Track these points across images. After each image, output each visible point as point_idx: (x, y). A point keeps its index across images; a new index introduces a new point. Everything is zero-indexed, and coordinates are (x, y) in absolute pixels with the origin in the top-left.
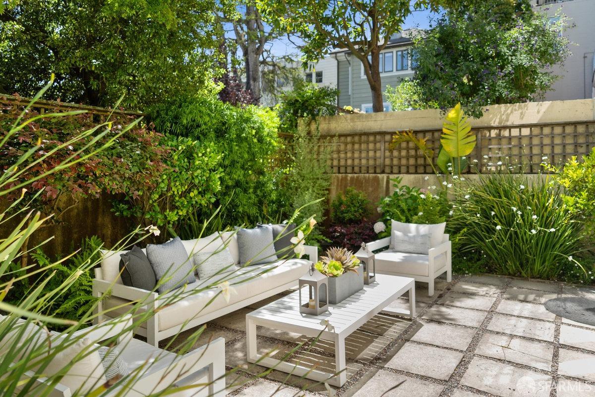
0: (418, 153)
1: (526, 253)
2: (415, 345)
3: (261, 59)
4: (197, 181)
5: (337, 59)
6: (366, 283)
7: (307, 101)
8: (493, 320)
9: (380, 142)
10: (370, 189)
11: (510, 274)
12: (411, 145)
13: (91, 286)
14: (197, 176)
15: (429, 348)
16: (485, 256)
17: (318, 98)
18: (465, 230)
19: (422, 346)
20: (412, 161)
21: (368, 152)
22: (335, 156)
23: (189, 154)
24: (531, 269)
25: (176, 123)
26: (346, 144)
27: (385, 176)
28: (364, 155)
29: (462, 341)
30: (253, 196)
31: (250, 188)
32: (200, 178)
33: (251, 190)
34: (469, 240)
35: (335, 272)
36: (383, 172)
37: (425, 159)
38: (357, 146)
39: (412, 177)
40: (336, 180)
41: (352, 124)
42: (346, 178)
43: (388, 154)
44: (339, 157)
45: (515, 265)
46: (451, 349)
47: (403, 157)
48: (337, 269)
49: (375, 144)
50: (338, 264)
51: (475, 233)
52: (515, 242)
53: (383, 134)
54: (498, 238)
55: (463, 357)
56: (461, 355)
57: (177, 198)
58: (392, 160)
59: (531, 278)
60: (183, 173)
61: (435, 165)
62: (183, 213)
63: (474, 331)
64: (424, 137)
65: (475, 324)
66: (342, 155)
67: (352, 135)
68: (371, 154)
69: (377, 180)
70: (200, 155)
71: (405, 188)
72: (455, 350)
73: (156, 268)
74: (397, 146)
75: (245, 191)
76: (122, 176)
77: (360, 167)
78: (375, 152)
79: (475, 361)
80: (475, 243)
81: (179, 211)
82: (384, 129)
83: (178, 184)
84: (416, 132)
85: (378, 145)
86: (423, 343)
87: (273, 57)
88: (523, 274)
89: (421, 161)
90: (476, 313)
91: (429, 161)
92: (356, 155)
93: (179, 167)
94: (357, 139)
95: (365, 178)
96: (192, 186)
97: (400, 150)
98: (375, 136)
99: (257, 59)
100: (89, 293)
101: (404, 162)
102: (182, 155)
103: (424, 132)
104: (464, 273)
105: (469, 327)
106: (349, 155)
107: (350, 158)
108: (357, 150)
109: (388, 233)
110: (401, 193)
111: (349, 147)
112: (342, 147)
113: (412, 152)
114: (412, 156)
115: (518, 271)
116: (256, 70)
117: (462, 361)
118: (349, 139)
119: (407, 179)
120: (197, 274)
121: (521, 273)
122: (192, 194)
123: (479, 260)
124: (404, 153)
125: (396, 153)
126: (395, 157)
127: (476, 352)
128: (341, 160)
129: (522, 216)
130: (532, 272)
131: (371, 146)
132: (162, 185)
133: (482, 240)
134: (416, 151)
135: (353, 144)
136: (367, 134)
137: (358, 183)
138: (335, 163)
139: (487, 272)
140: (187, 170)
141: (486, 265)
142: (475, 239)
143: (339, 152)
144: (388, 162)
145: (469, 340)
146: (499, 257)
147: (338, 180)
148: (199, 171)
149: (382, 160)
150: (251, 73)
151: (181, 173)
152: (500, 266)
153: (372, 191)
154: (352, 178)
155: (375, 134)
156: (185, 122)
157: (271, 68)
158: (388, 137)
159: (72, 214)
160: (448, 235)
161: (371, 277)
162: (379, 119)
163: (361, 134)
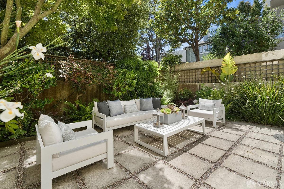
0: (213, 76)
1: (263, 113)
2: (203, 145)
3: (161, 52)
4: (127, 83)
5: (186, 50)
6: (183, 118)
7: (171, 60)
8: (244, 139)
9: (197, 72)
10: (193, 89)
11: (255, 122)
12: (210, 72)
13: (92, 113)
14: (128, 81)
15: (209, 147)
16: (242, 114)
17: (174, 59)
18: (232, 103)
19: (206, 146)
20: (210, 79)
21: (193, 76)
22: (181, 78)
23: (124, 74)
24: (266, 121)
25: (123, 65)
26: (184, 74)
27: (199, 84)
28: (191, 77)
29: (226, 146)
30: (149, 89)
31: (148, 87)
32: (128, 82)
33: (149, 88)
34: (234, 107)
35: (168, 113)
36: (198, 83)
37: (215, 77)
38: (188, 74)
39: (209, 84)
40: (180, 86)
41: (186, 66)
42: (184, 85)
43: (200, 76)
44: (182, 78)
45: (257, 118)
46: (220, 149)
47: (207, 77)
48: (169, 111)
49: (195, 73)
50: (169, 109)
51: (236, 104)
52: (257, 108)
53: (198, 69)
54: (248, 106)
55: (226, 153)
56: (225, 152)
57: (122, 88)
58: (202, 78)
59: (267, 125)
60: (123, 80)
61: (220, 80)
62: (124, 93)
63: (233, 143)
64: (215, 69)
65: (234, 140)
66: (183, 78)
67: (187, 70)
68: (194, 76)
69: (195, 85)
70: (128, 74)
71: (206, 87)
72: (222, 149)
73: (110, 108)
74: (204, 73)
75: (147, 88)
76: (100, 79)
77: (190, 81)
78: (195, 76)
79: (231, 156)
80: (237, 108)
81: (122, 92)
82: (198, 67)
83: (121, 83)
84: (212, 68)
85: (196, 73)
86: (206, 145)
87: (165, 51)
88: (262, 122)
89: (214, 78)
90: (235, 136)
91: (217, 78)
92: (188, 77)
93: (121, 78)
94: (188, 71)
95: (191, 85)
96: (126, 84)
97: (205, 74)
98: (195, 70)
99: (159, 52)
100: (91, 114)
101: (207, 79)
102: (122, 74)
103: (215, 67)
104: (232, 120)
105: (231, 141)
106: (186, 77)
107: (186, 78)
108: (188, 76)
109: (198, 103)
110: (205, 89)
111: (186, 74)
112: (183, 75)
113: (210, 75)
114: (210, 77)
115: (259, 121)
116: (159, 56)
117: (224, 155)
118: (186, 72)
119: (207, 85)
120: (125, 112)
121: (261, 122)
122: (126, 87)
123: (239, 115)
124: (207, 76)
125: (203, 76)
126: (203, 77)
127: (232, 152)
128: (183, 79)
129: (261, 97)
130: (267, 122)
131: (194, 74)
132: (116, 83)
133: (240, 107)
134: (212, 75)
135: (187, 73)
136: (192, 70)
137: (188, 86)
138: (181, 80)
139: (243, 121)
140: (124, 79)
141: (243, 118)
142: (236, 106)
143: (182, 76)
144: (200, 79)
145: (230, 146)
146: (249, 115)
147: (181, 86)
148: (128, 79)
149: (198, 79)
150: (157, 56)
151: (122, 80)
152: (250, 118)
153: (194, 89)
154: (186, 85)
155: (195, 69)
156: (125, 65)
157: (164, 55)
158: (200, 70)
159: (93, 93)
160: (223, 104)
161: (185, 117)
162: (197, 64)
163: (190, 70)
